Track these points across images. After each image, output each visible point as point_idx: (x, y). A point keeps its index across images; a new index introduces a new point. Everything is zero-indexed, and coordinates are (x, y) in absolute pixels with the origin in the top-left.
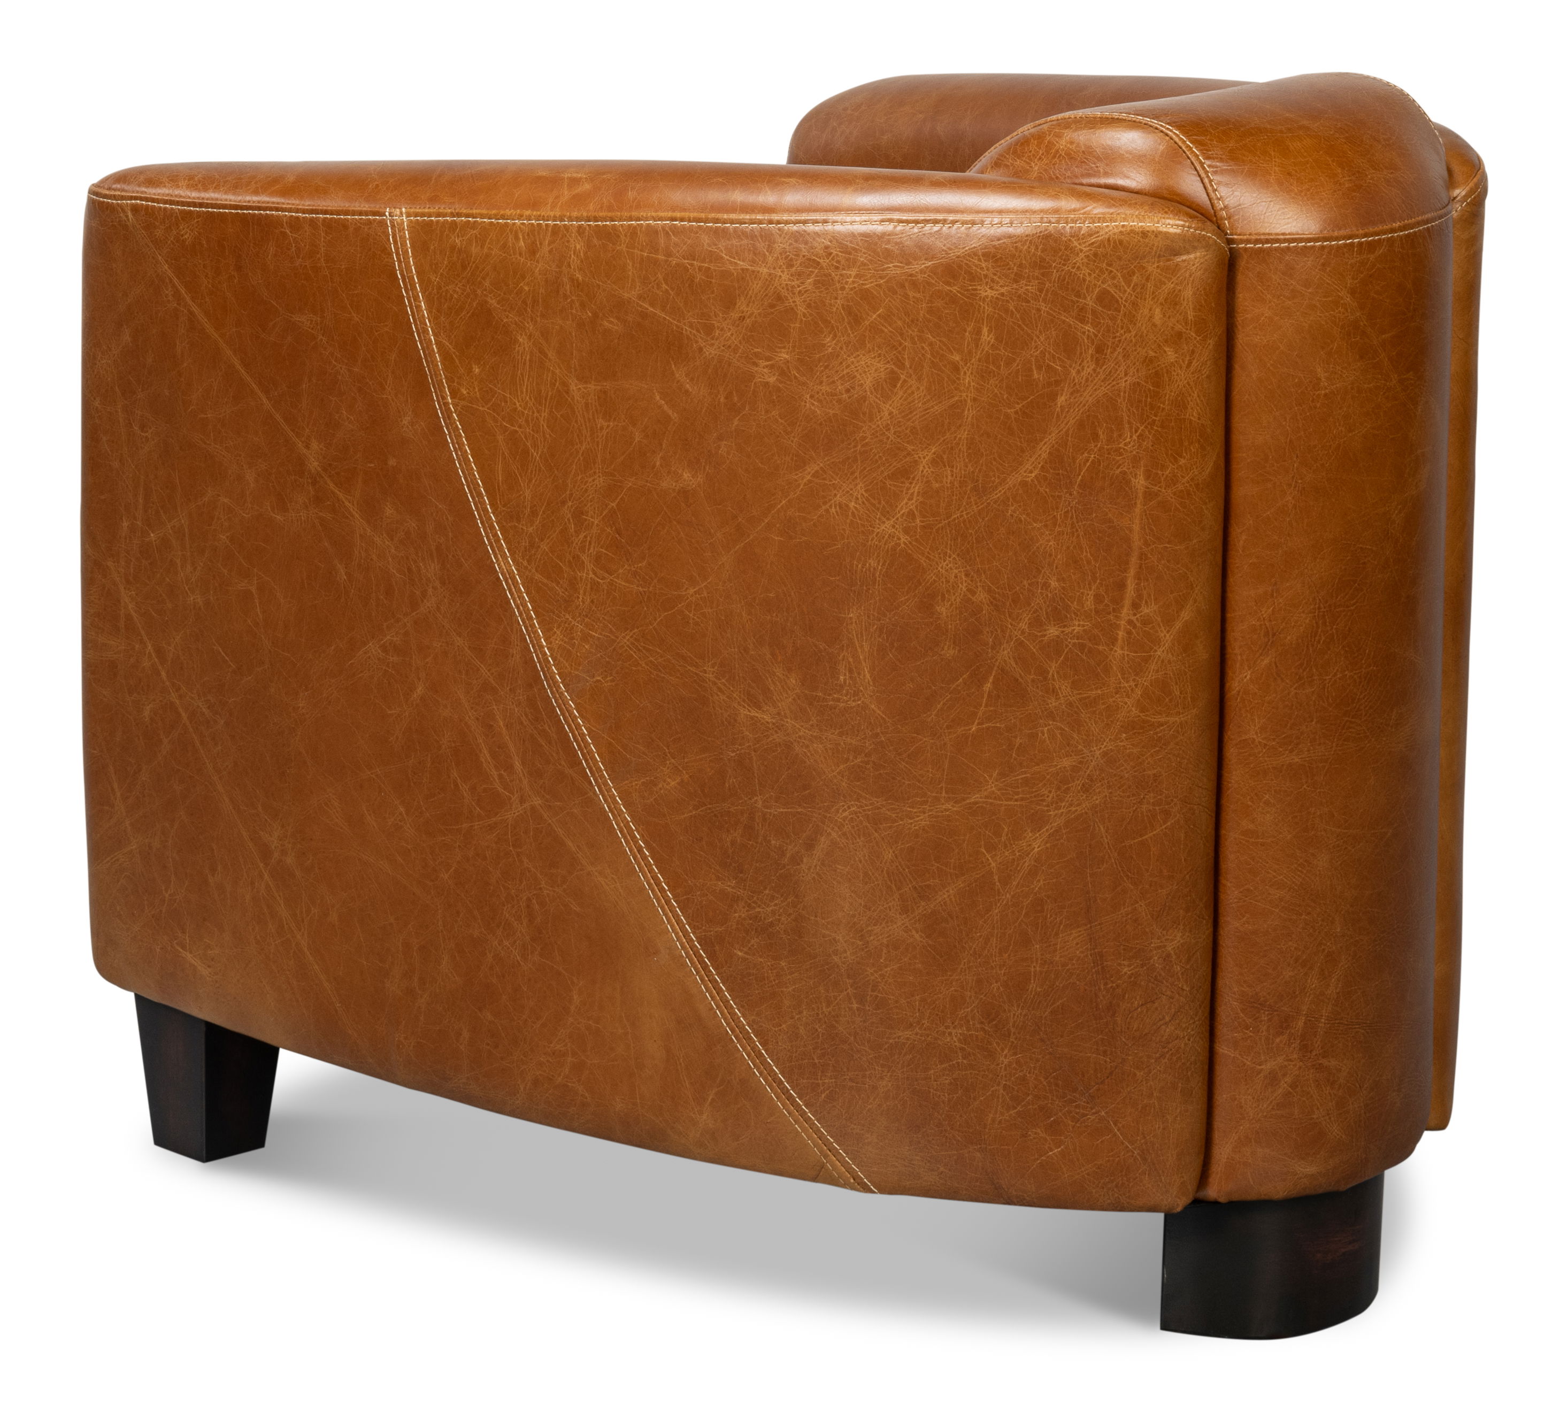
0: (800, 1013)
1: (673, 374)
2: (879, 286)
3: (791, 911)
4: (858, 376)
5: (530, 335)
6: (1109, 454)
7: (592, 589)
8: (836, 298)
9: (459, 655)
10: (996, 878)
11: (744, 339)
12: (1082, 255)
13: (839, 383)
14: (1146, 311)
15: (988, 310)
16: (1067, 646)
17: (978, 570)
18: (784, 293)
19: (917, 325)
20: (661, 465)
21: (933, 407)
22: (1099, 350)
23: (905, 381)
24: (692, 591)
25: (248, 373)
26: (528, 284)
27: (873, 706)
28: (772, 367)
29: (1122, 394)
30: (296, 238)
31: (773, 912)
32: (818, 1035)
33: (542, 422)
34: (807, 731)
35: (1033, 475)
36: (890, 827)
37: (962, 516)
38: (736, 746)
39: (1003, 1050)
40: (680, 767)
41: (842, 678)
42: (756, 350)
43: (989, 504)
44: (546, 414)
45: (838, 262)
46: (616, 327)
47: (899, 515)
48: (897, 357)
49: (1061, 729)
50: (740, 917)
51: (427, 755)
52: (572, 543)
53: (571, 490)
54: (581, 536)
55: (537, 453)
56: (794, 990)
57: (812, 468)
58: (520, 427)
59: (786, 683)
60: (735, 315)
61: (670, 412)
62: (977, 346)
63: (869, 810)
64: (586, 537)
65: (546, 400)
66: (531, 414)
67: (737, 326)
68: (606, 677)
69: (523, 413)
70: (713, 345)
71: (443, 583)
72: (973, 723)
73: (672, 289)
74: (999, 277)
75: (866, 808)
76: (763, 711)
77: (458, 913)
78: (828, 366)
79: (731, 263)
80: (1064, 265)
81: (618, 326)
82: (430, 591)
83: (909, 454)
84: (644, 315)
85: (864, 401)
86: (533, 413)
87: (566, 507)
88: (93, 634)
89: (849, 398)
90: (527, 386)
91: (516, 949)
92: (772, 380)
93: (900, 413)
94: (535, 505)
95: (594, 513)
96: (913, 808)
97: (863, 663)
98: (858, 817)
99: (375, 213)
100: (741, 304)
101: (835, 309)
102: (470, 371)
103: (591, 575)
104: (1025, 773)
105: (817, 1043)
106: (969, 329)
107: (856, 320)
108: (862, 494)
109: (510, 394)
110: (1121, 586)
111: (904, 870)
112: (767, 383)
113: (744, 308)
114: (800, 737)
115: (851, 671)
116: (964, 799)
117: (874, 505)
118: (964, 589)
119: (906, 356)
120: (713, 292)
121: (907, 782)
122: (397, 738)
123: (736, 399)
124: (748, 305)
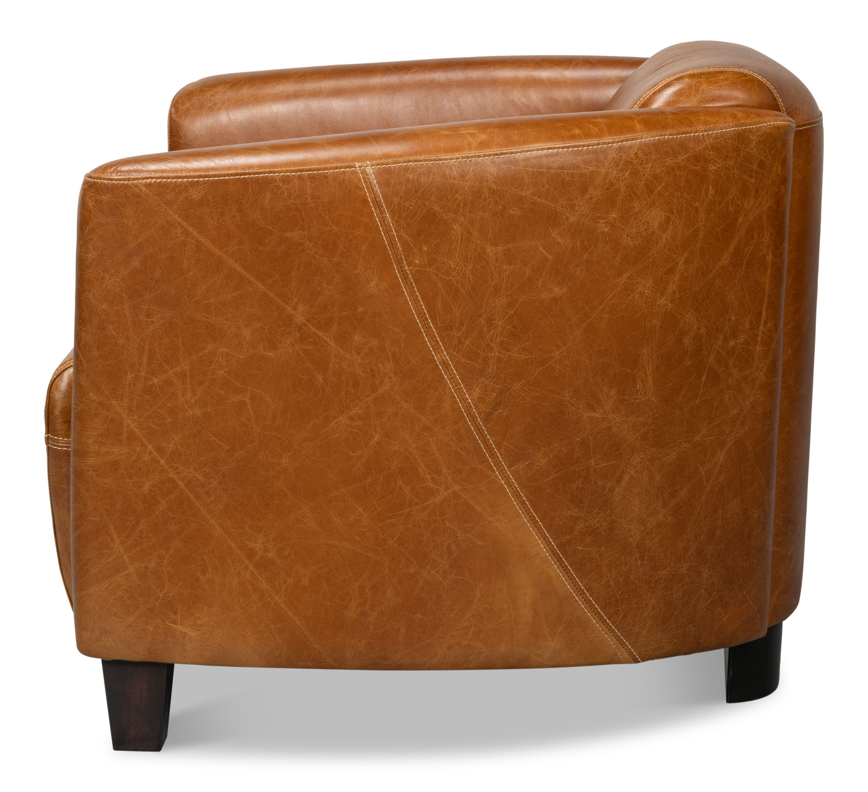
0: (611, 573)
1: (551, 234)
2: (662, 171)
3: (608, 519)
4: (651, 221)
5: (462, 224)
6: (758, 245)
7: (497, 362)
8: (641, 181)
9: (406, 413)
10: (704, 479)
11: (592, 209)
12: (754, 142)
13: (641, 226)
14: (776, 168)
15: (712, 177)
16: (737, 350)
17: (702, 317)
18: (614, 181)
19: (680, 190)
20: (542, 286)
21: (686, 232)
22: (757, 192)
23: (674, 220)
24: (558, 353)
25: (247, 272)
26: (461, 195)
27: (653, 399)
28: (606, 222)
29: (764, 213)
30: (287, 188)
31: (599, 522)
32: (620, 583)
33: (468, 272)
34: (620, 419)
35: (727, 262)
36: (659, 462)
37: (696, 289)
38: (581, 434)
39: (704, 570)
40: (548, 452)
41: (638, 386)
42: (598, 215)
43: (708, 280)
44: (470, 267)
45: (642, 161)
46: (517, 213)
47: (668, 293)
48: (670, 208)
49: (734, 394)
50: (580, 528)
51: (380, 475)
52: (486, 337)
53: (485, 308)
54: (491, 333)
55: (464, 291)
56: (608, 562)
57: (626, 275)
58: (453, 277)
59: (609, 395)
60: (587, 197)
61: (548, 256)
62: (707, 197)
63: (649, 455)
64: (494, 333)
65: (471, 260)
66: (461, 268)
67: (589, 203)
68: (505, 410)
69: (455, 269)
70: (574, 215)
71: (396, 374)
72: (697, 398)
73: (552, 187)
74: (718, 159)
75: (648, 455)
76: (596, 412)
77: (400, 562)
78: (636, 218)
79: (585, 168)
80: (746, 148)
81: (518, 212)
82: (386, 380)
83: (674, 260)
84: (534, 204)
85: (654, 234)
86: (462, 268)
87: (482, 318)
88: (96, 447)
89: (646, 234)
90: (459, 252)
91: (439, 574)
92: (606, 230)
93: (671, 238)
94: (462, 320)
95: (500, 319)
96: (670, 450)
97: (649, 377)
98: (644, 460)
99: (350, 167)
100: (591, 191)
101: (640, 186)
102: (421, 249)
103: (497, 354)
104: (718, 420)
105: (619, 588)
106: (704, 188)
107: (651, 191)
108: (651, 285)
109: (447, 259)
110: (760, 314)
111: (665, 484)
112: (604, 232)
113: (592, 192)
114: (616, 423)
115: (643, 382)
116: (692, 441)
117: (656, 290)
118: (696, 328)
119: (675, 207)
120: (575, 186)
121: (667, 437)
122: (359, 468)
123: (586, 243)
124: (595, 190)
